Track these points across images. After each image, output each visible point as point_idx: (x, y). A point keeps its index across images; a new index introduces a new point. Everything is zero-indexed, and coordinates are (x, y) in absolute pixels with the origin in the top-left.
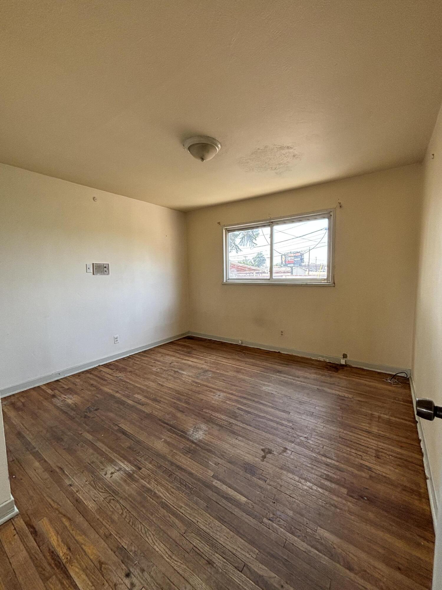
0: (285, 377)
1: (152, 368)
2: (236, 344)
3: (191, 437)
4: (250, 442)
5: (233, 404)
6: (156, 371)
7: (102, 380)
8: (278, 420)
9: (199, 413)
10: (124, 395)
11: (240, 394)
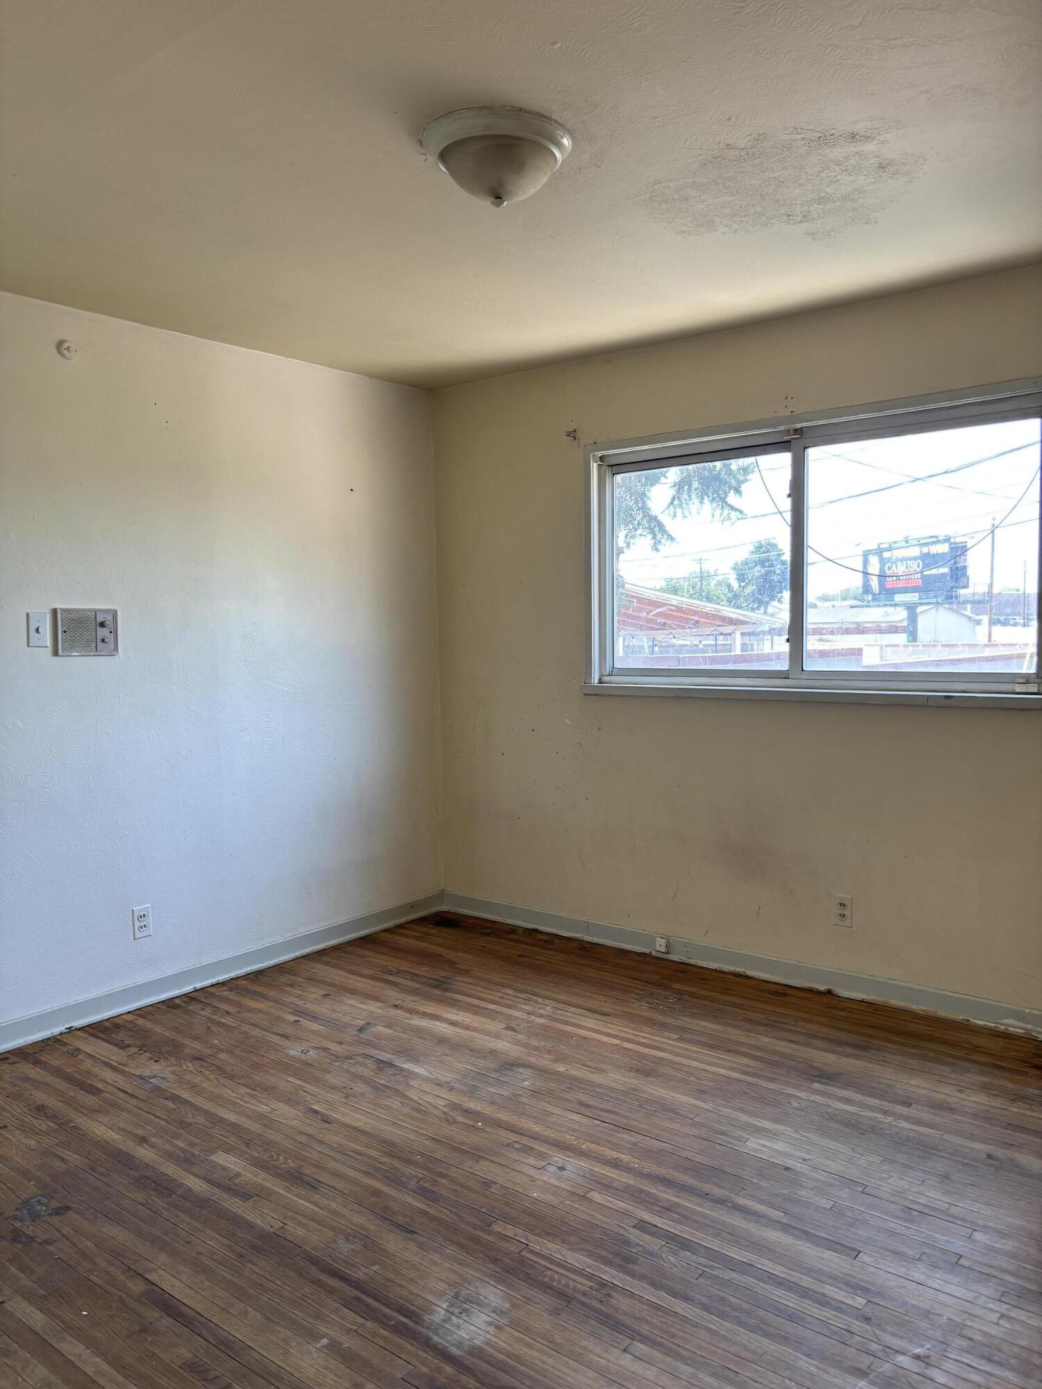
0: (847, 1101)
1: (286, 1043)
2: (644, 954)
3: (437, 1334)
4: (684, 1368)
5: (621, 1205)
6: (303, 1057)
7: (82, 1089)
8: (806, 1281)
9: (476, 1240)
10: (169, 1156)
11: (649, 1167)
